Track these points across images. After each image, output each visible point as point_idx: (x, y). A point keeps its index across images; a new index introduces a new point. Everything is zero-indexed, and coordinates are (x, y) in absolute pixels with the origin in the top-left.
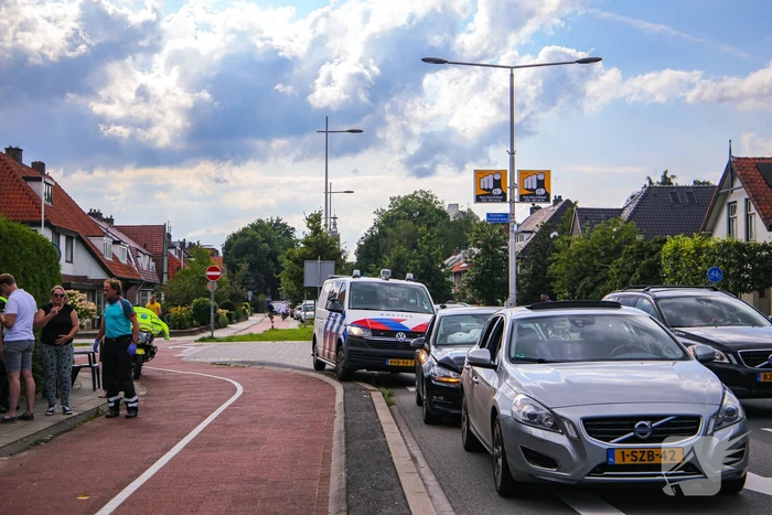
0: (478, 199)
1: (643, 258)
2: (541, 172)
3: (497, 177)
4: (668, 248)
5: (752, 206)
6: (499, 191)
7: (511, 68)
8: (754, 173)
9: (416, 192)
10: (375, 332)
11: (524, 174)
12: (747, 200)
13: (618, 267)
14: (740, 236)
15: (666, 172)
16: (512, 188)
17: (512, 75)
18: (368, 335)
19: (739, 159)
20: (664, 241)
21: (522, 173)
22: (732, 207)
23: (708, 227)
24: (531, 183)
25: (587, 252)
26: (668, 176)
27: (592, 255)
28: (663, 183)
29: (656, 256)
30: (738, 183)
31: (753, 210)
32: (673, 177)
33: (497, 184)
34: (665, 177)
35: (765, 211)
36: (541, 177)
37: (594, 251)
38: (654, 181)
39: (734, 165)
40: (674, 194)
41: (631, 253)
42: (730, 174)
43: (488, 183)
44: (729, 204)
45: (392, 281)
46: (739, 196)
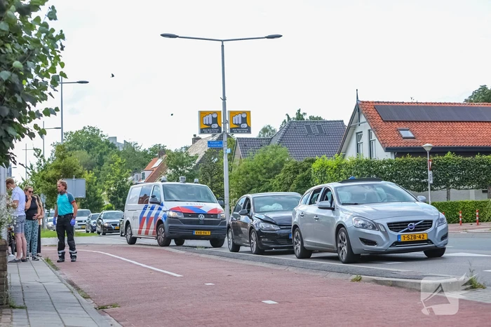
0: (202, 131)
1: (298, 173)
2: (244, 112)
3: (215, 116)
4: (315, 166)
5: (373, 134)
6: (216, 126)
7: (222, 41)
8: (373, 112)
9: (84, 128)
10: (186, 215)
11: (233, 114)
12: (369, 130)
13: (280, 180)
14: (365, 155)
15: (299, 111)
16: (225, 123)
17: (223, 46)
18: (181, 216)
19: (363, 102)
20: (313, 161)
21: (231, 112)
22: (359, 136)
23: (343, 150)
24: (238, 120)
25: (252, 170)
26: (301, 113)
27: (256, 172)
28: (298, 119)
29: (307, 172)
30: (363, 119)
31: (374, 137)
32: (305, 114)
33: (215, 120)
34: (298, 114)
35: (382, 138)
36: (244, 116)
37: (258, 169)
38: (291, 117)
39: (360, 106)
40: (308, 127)
41: (289, 170)
42: (357, 113)
43: (208, 120)
44: (357, 133)
45: (187, 183)
46: (364, 128)
